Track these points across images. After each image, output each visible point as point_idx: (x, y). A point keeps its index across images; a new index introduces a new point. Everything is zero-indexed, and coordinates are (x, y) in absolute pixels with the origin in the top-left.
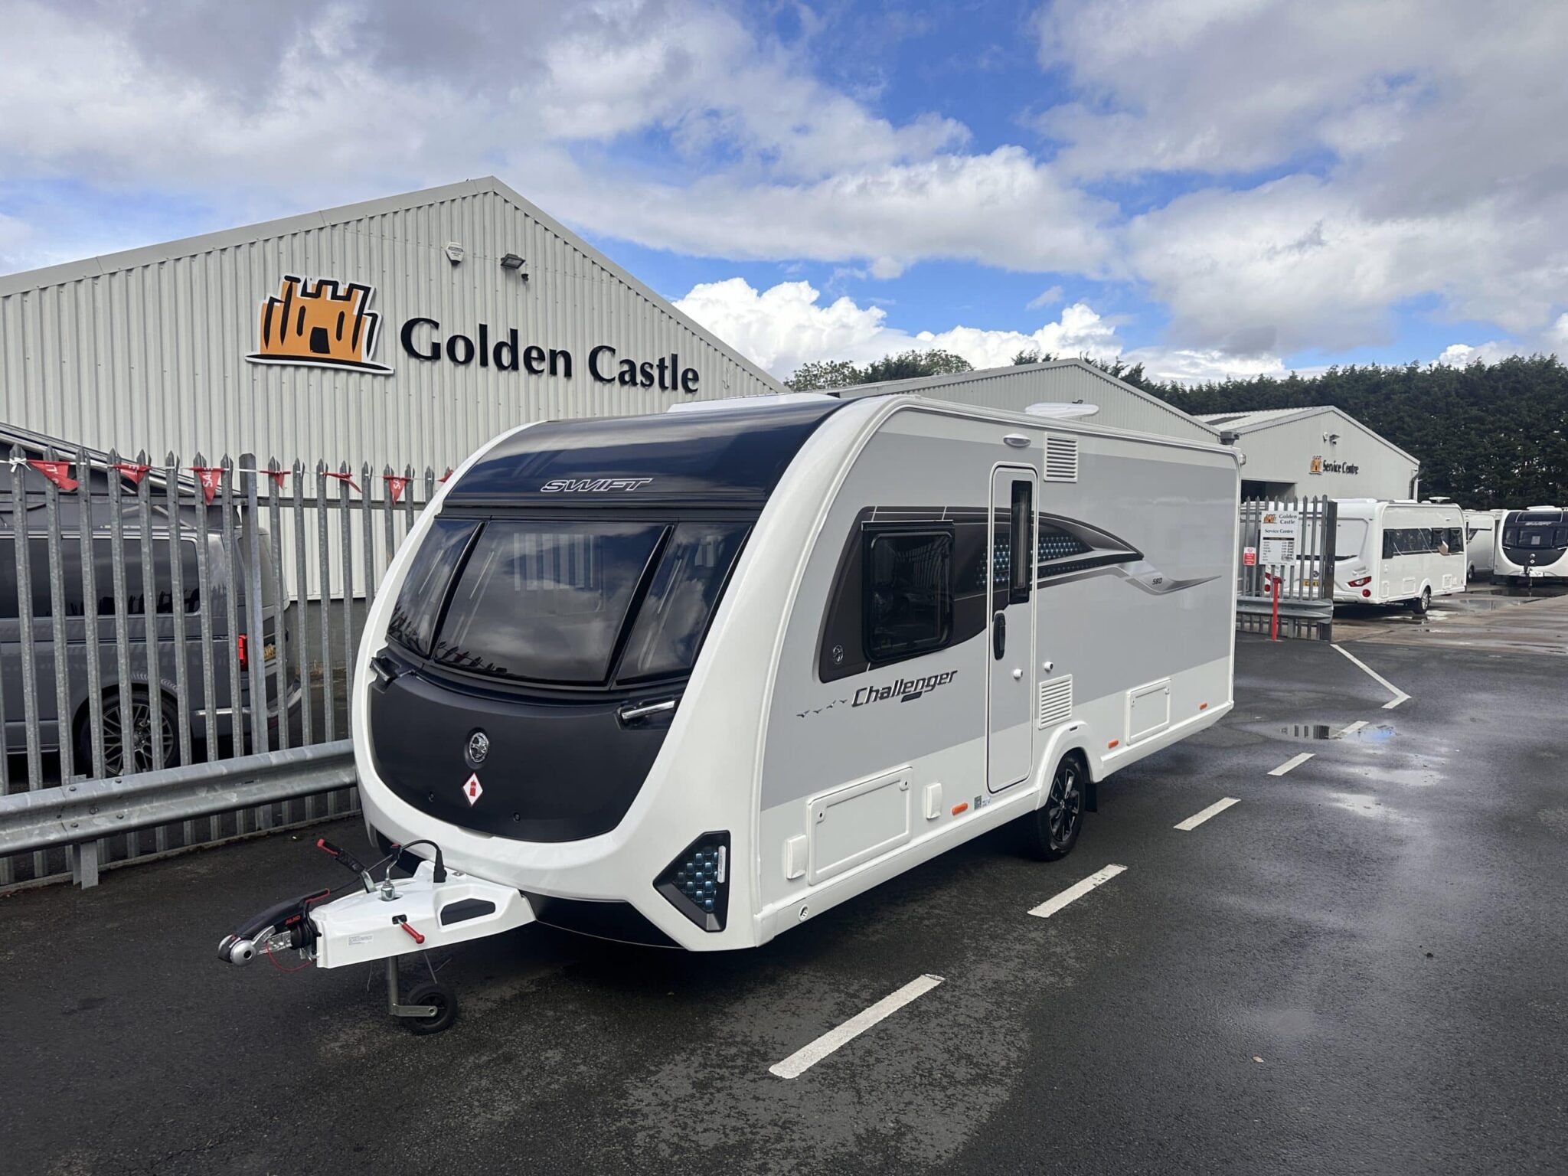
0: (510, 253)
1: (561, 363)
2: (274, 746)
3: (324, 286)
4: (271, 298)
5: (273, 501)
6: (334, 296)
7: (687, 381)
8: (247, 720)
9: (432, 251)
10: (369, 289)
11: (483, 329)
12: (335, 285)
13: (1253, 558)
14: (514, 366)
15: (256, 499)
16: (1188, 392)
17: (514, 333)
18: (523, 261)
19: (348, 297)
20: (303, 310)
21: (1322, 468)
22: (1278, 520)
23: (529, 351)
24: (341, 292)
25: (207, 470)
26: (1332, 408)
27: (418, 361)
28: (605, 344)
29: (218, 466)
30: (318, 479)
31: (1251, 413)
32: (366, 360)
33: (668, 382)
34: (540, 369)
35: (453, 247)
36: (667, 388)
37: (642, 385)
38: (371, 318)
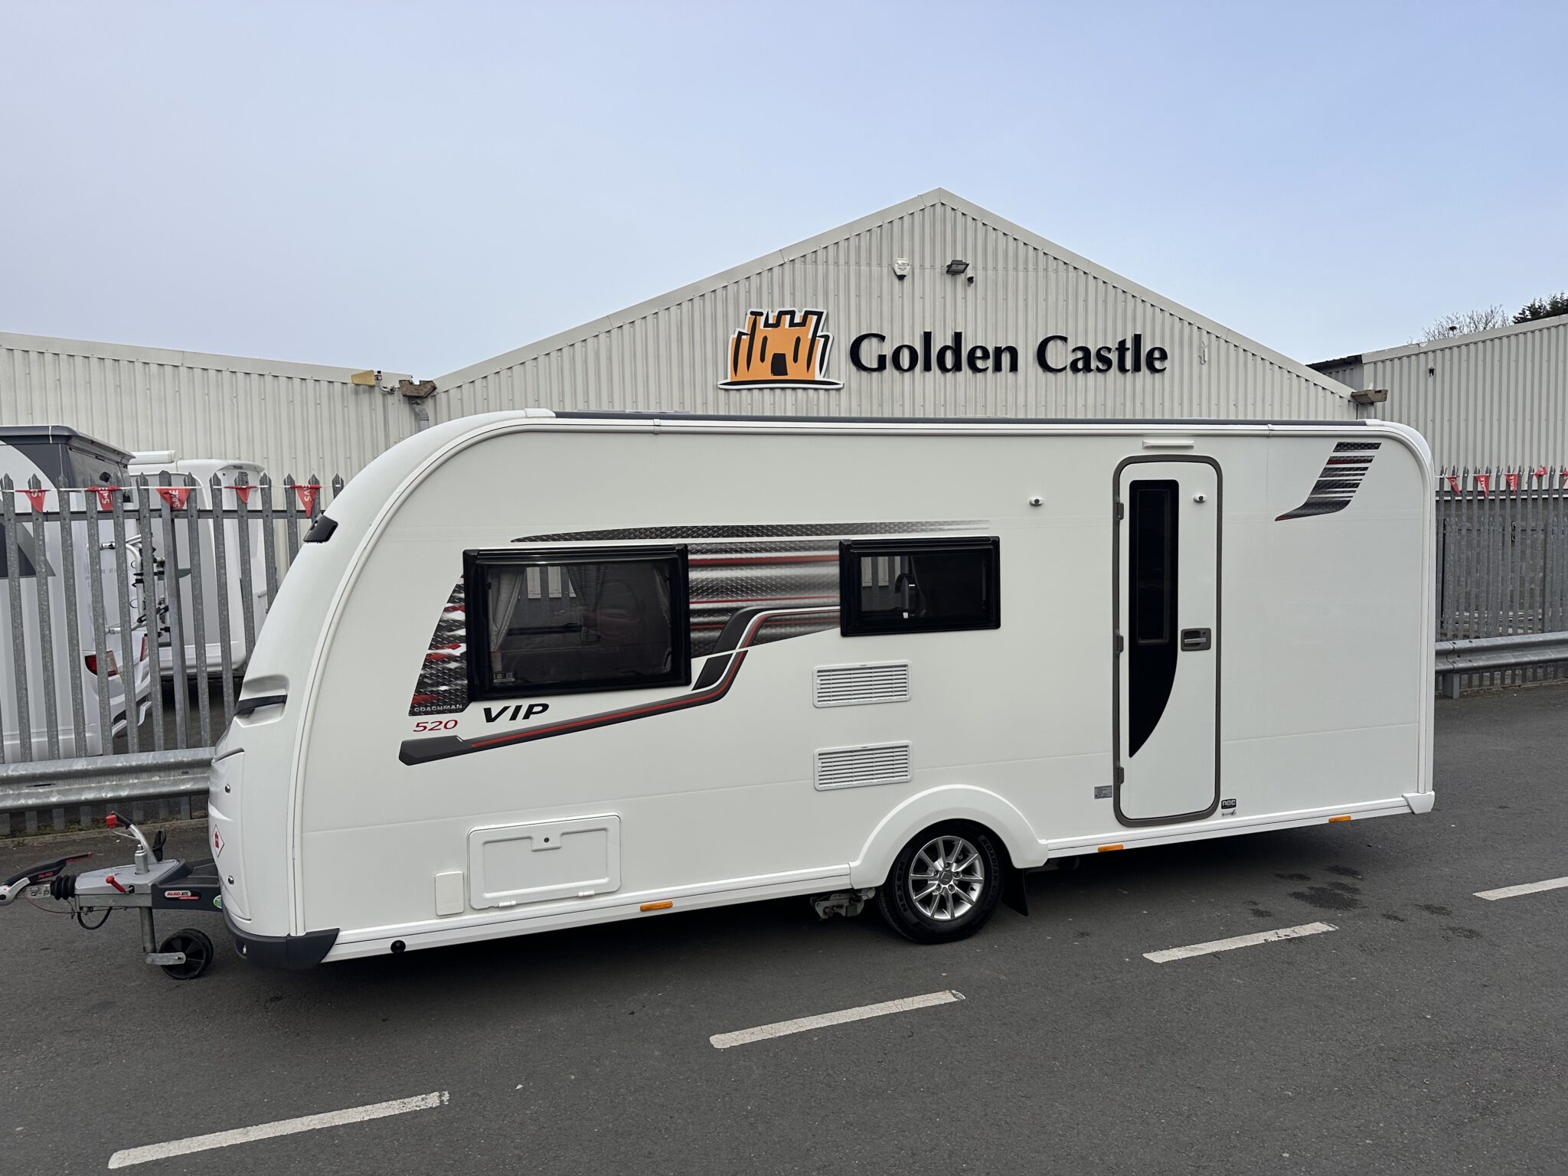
0: (959, 258)
1: (1006, 359)
3: (783, 316)
4: (739, 332)
6: (792, 324)
7: (1151, 361)
9: (883, 270)
10: (822, 313)
11: (927, 337)
12: (792, 313)
14: (957, 367)
17: (958, 337)
18: (968, 265)
19: (803, 323)
20: (765, 339)
23: (973, 350)
24: (797, 320)
27: (866, 374)
28: (1059, 335)
32: (818, 377)
33: (1129, 365)
34: (985, 367)
35: (901, 263)
36: (1129, 370)
37: (1098, 369)
38: (823, 339)
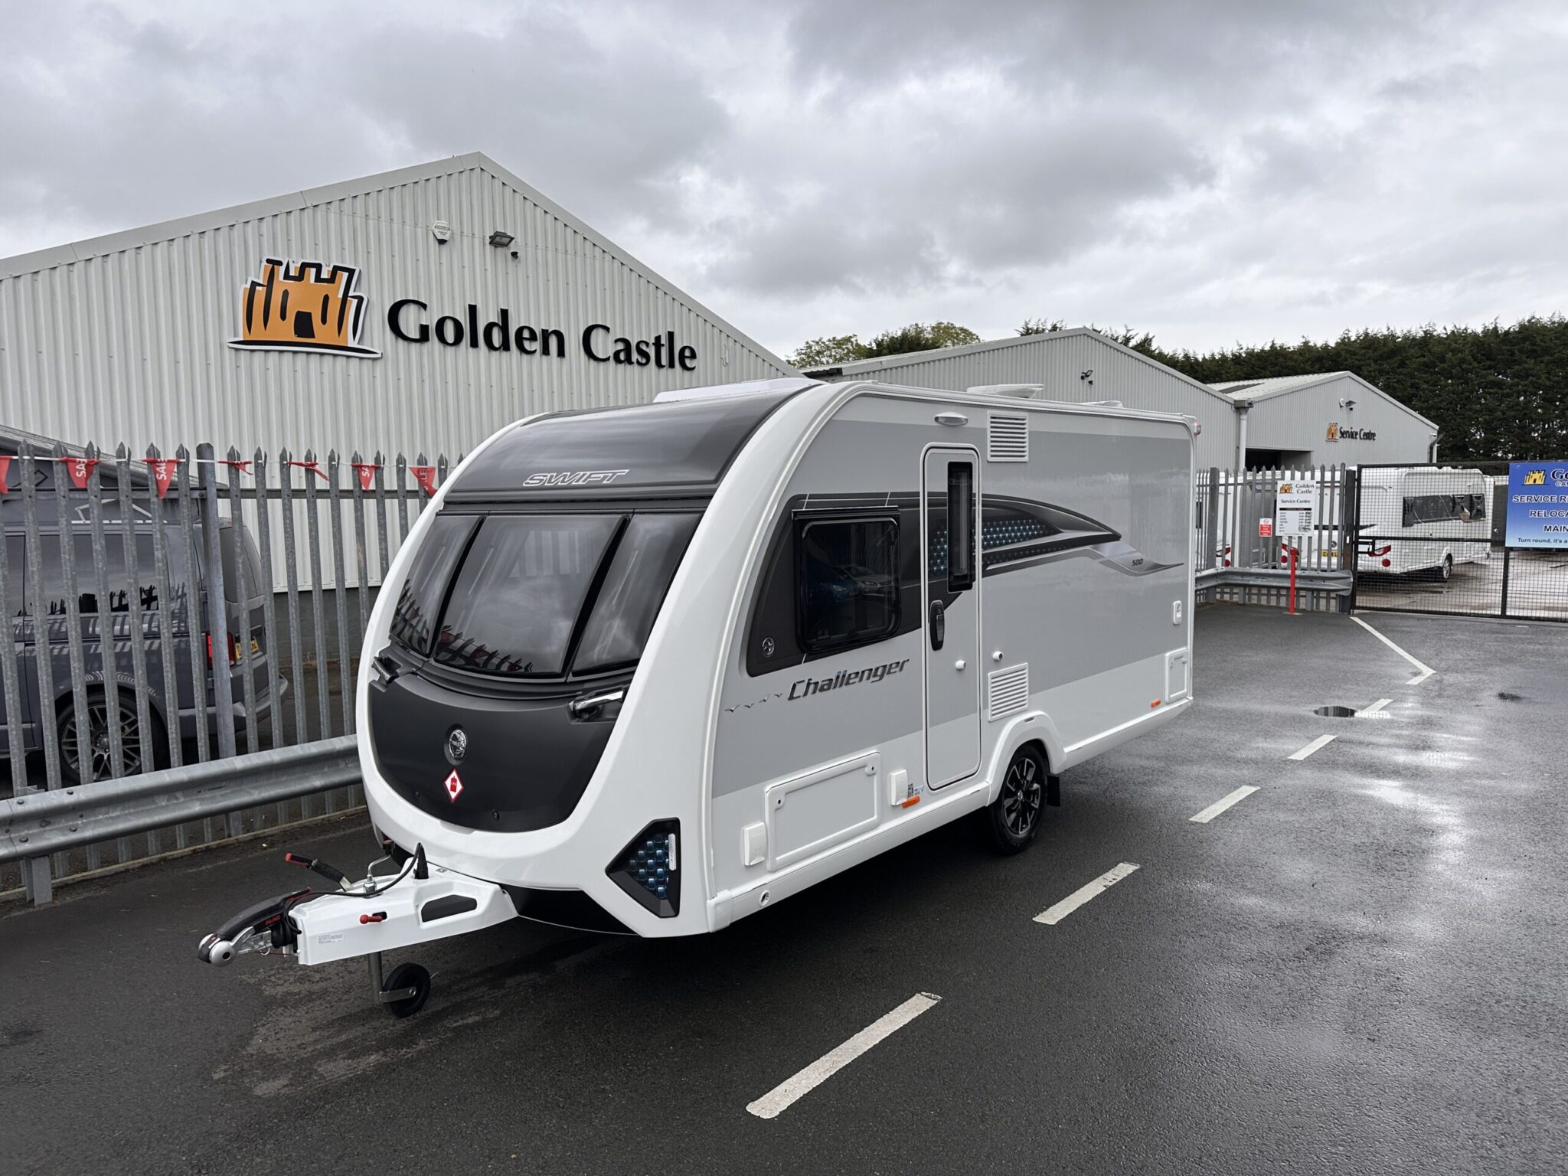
0: (499, 230)
1: (553, 342)
2: (242, 749)
3: (307, 269)
4: (253, 282)
5: (233, 493)
6: (318, 279)
7: (683, 359)
8: (212, 720)
9: (419, 230)
10: (354, 270)
11: (473, 310)
12: (319, 267)
13: (1269, 529)
14: (505, 346)
15: (214, 490)
16: (1201, 360)
17: (504, 313)
18: (512, 239)
19: (332, 279)
20: (286, 294)
21: (1339, 435)
22: (1294, 490)
23: (520, 331)
24: (325, 275)
25: (161, 462)
26: (1348, 373)
27: (406, 343)
28: (600, 323)
29: (173, 457)
30: (281, 469)
31: (1265, 380)
32: (352, 344)
33: (664, 361)
34: (533, 349)
35: (439, 225)
36: (664, 366)
37: (639, 363)
38: (356, 301)
